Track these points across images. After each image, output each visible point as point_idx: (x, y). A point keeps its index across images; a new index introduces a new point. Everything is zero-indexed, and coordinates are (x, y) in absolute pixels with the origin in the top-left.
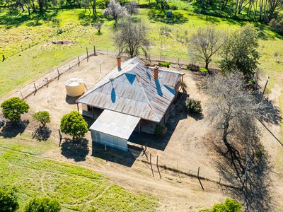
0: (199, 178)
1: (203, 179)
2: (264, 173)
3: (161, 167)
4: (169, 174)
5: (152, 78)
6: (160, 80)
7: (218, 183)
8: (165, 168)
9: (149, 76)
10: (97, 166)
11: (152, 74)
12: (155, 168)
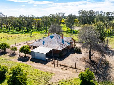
0: (76, 69)
1: (78, 69)
2: (108, 69)
3: (59, 65)
4: (62, 67)
5: (61, 38)
6: (64, 40)
7: (85, 71)
8: (61, 65)
9: (59, 38)
10: (31, 64)
11: (61, 37)
12: (56, 65)
